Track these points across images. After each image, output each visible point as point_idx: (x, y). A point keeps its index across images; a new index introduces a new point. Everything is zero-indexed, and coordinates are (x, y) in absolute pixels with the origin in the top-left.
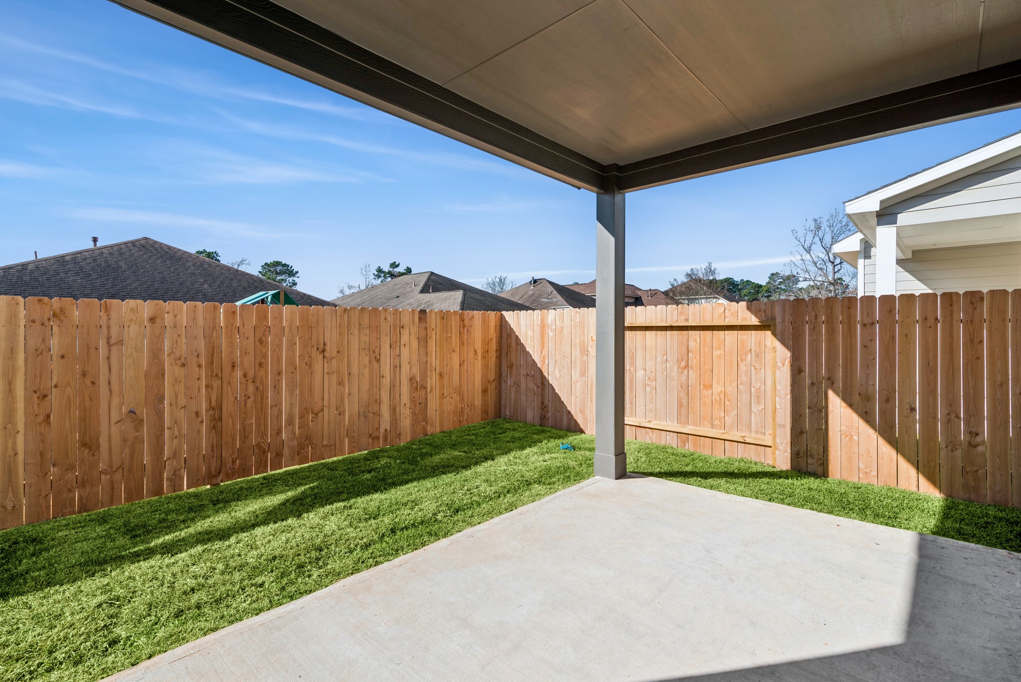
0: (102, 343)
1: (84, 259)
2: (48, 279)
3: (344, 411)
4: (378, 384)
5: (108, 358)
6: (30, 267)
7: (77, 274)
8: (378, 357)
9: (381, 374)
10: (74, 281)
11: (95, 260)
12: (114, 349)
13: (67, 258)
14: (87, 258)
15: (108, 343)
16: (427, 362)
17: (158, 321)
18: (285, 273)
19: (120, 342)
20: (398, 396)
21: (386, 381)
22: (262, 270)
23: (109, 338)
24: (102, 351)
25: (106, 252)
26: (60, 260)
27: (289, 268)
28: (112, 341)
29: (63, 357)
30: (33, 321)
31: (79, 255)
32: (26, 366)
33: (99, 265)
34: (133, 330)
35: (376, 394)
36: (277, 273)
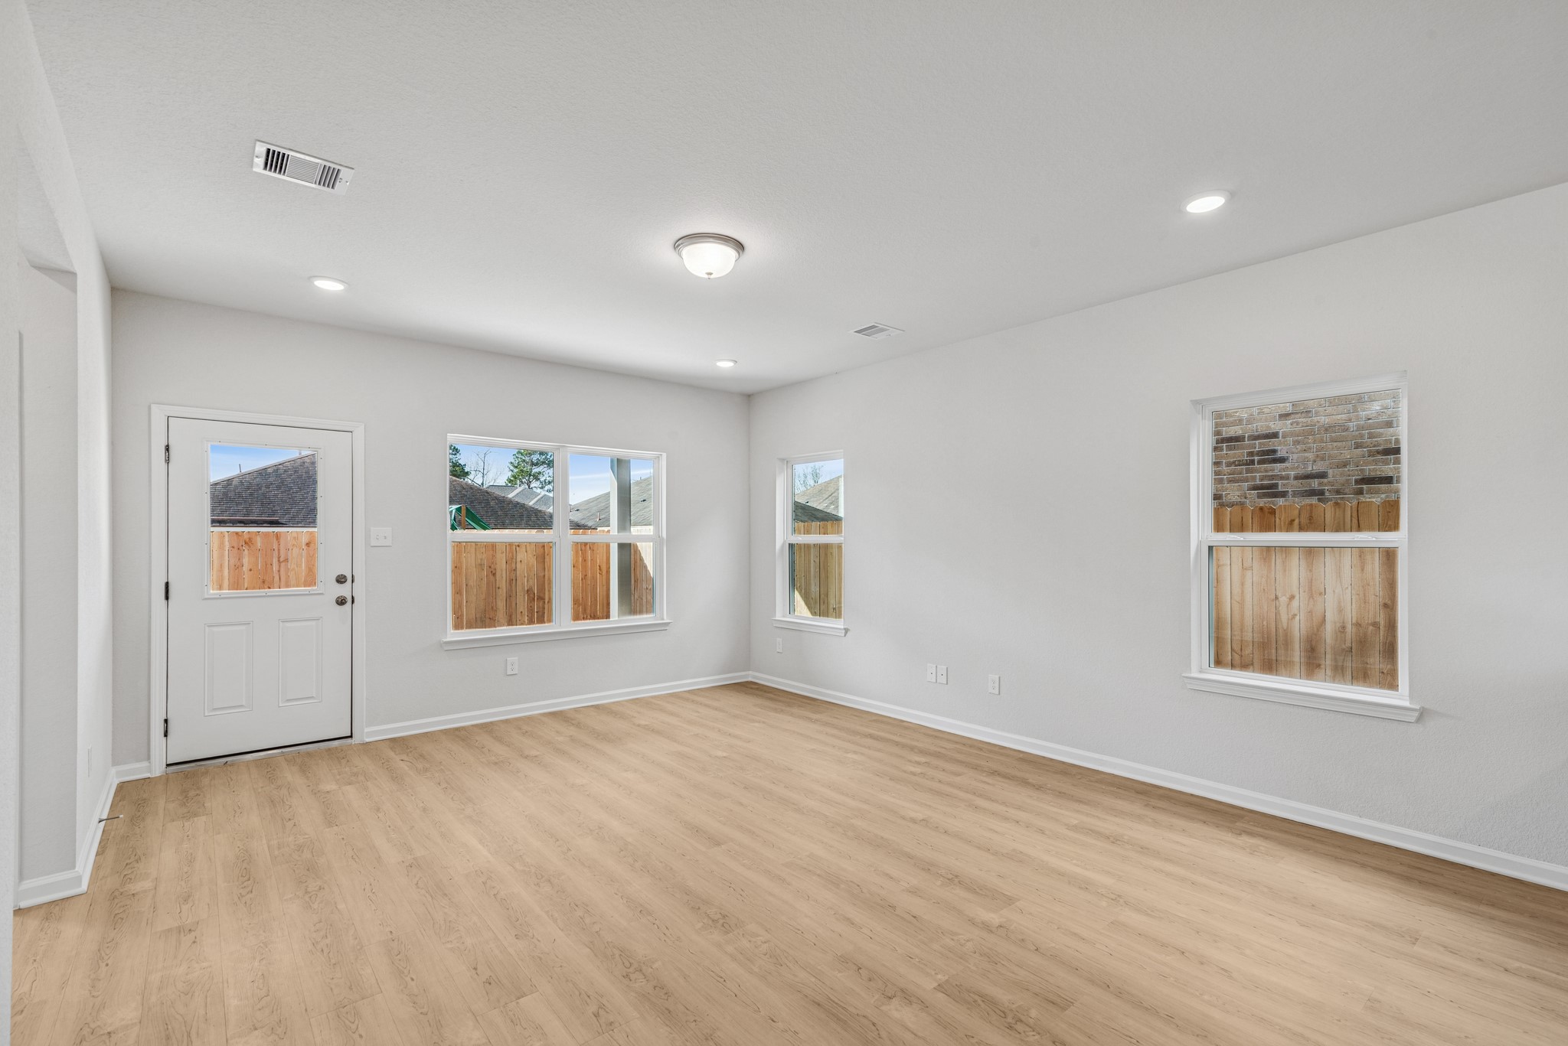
0: (275, 561)
1: (285, 471)
2: (251, 494)
3: (462, 615)
4: (494, 594)
5: (279, 571)
6: (235, 482)
7: (279, 488)
8: (494, 572)
9: (497, 586)
10: (275, 495)
11: (296, 472)
12: (283, 564)
13: (270, 470)
14: (289, 469)
15: (279, 561)
16: (544, 576)
17: (312, 545)
18: (543, 463)
19: (286, 560)
20: (514, 605)
21: (502, 593)
22: (513, 461)
23: (279, 558)
24: (275, 568)
25: (308, 461)
26: (262, 473)
27: (548, 457)
28: (281, 560)
29: (251, 570)
30: (233, 547)
31: (281, 466)
32: (229, 575)
33: (300, 477)
34: (295, 551)
35: (492, 603)
36: (533, 464)
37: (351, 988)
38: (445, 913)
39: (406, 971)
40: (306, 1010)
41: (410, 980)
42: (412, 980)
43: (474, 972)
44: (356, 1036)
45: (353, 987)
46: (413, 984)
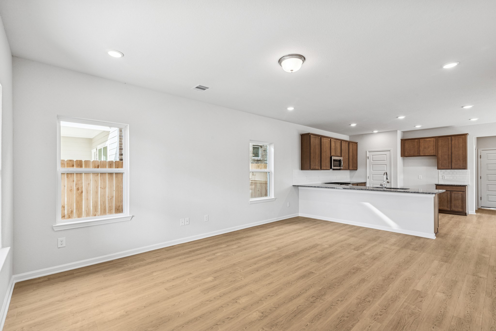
37: (462, 323)
38: (408, 318)
39: (441, 315)
40: (482, 328)
41: (442, 312)
42: (441, 312)
43: (422, 301)
44: (469, 312)
45: (461, 323)
46: (442, 311)
